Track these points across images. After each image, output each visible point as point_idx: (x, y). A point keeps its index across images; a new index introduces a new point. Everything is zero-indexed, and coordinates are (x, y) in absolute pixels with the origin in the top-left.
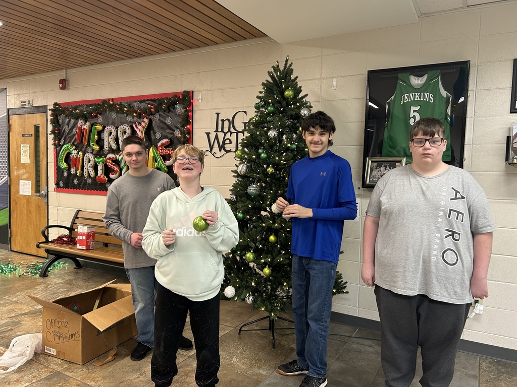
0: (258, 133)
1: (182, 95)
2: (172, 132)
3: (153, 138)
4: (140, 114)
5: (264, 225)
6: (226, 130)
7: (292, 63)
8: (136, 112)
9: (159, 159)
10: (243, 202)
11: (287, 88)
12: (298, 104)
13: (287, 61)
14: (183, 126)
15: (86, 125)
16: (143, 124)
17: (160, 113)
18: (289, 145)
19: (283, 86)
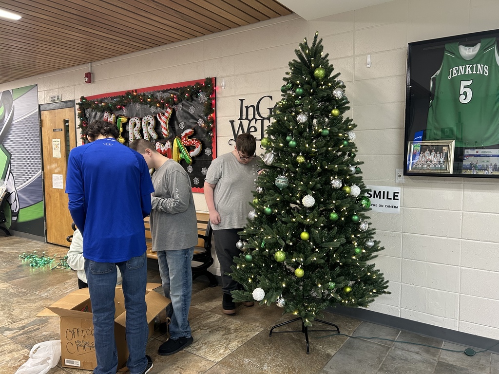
0: (285, 118)
1: (205, 82)
2: (196, 121)
3: (177, 128)
4: (163, 105)
5: (294, 220)
6: (251, 117)
7: (322, 39)
8: (159, 103)
9: (184, 150)
10: (270, 195)
11: (317, 67)
12: (330, 84)
13: (316, 37)
14: (207, 115)
15: (111, 118)
16: (166, 114)
17: (183, 102)
18: (320, 130)
19: (313, 65)
